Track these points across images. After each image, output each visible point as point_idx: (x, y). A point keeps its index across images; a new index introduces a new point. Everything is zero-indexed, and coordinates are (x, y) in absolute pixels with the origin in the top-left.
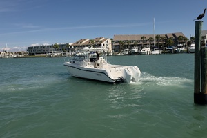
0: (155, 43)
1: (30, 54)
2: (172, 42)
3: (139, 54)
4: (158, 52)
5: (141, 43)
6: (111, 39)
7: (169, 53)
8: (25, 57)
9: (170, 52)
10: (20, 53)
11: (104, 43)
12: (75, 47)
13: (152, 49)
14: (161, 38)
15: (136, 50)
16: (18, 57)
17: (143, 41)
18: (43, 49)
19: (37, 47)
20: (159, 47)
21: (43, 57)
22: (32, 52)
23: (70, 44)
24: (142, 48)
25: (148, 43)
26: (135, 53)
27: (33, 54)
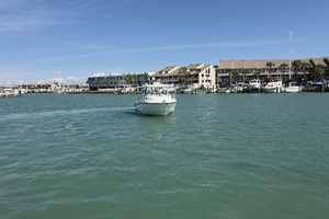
0: (290, 73)
1: (91, 88)
2: (322, 72)
3: (262, 91)
4: (296, 89)
5: (266, 73)
6: (216, 67)
7: (316, 91)
8: (84, 92)
9: (319, 89)
10: (78, 87)
11: (203, 72)
12: (157, 78)
13: (286, 83)
14: (303, 64)
15: (257, 85)
16: (73, 93)
17: (271, 70)
18: (110, 82)
19: (102, 78)
20: (298, 80)
21: (110, 92)
22: (95, 85)
23: (150, 74)
24: (268, 81)
25: (278, 73)
26: (255, 90)
27: (96, 89)
